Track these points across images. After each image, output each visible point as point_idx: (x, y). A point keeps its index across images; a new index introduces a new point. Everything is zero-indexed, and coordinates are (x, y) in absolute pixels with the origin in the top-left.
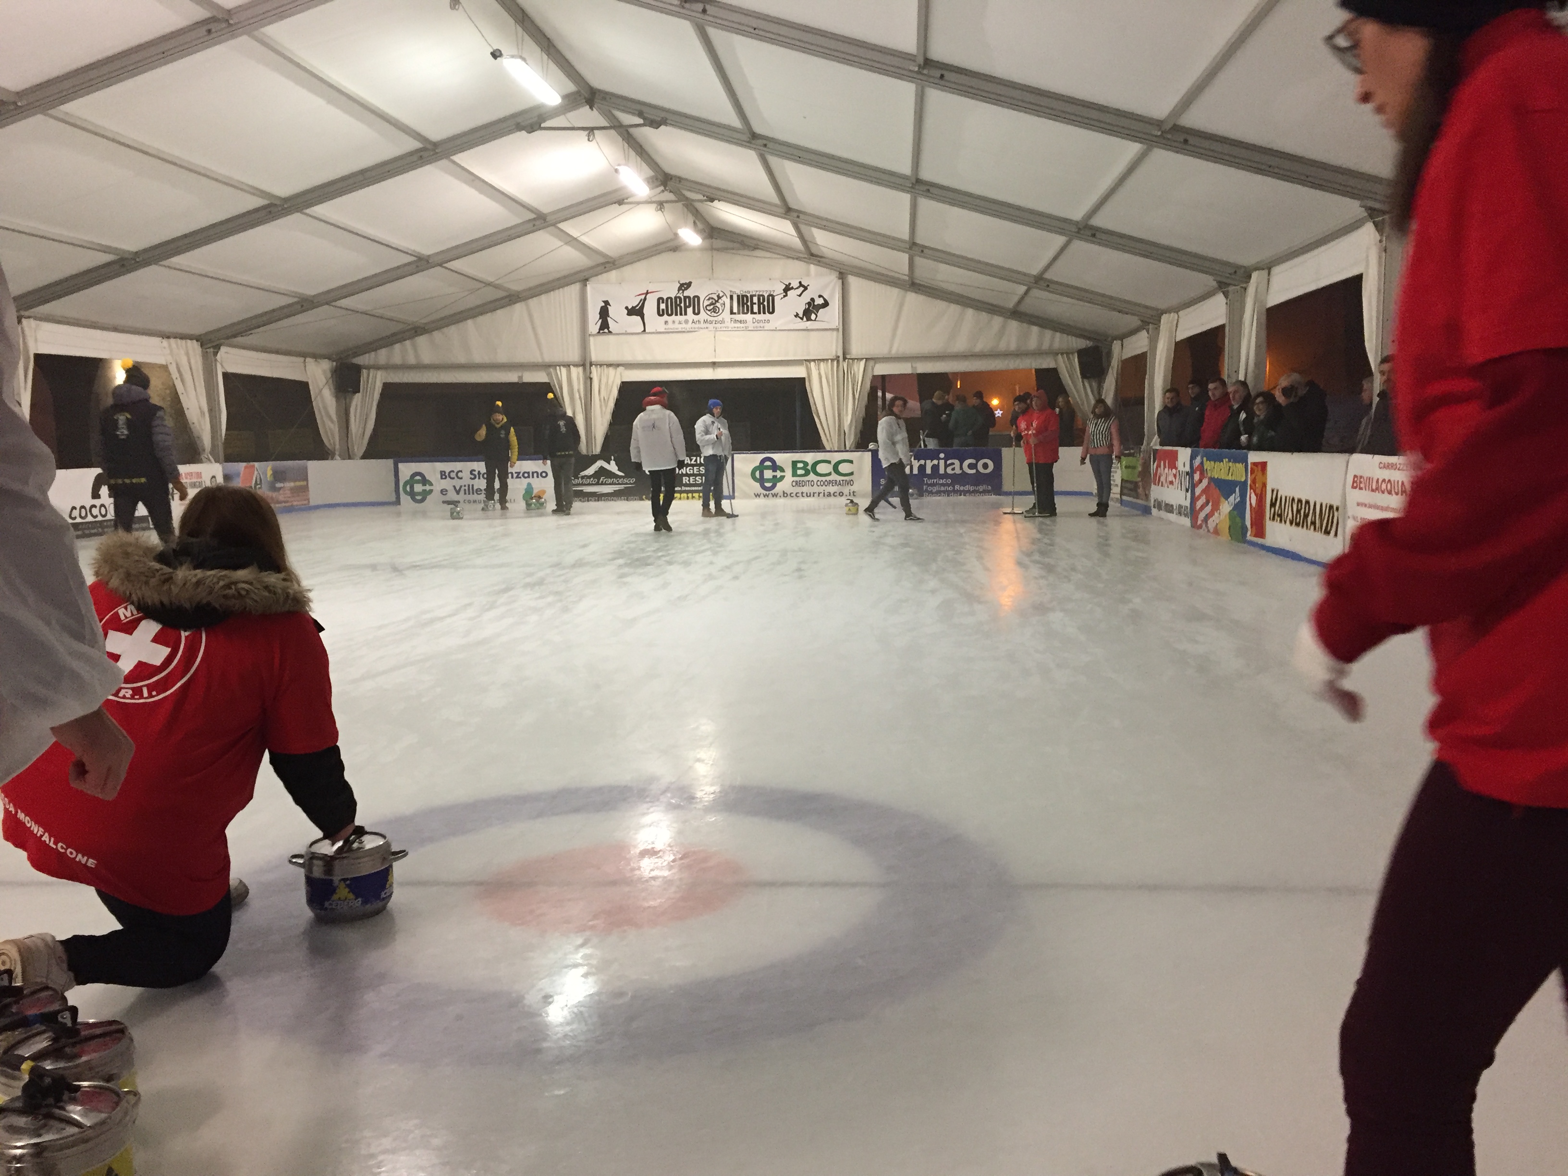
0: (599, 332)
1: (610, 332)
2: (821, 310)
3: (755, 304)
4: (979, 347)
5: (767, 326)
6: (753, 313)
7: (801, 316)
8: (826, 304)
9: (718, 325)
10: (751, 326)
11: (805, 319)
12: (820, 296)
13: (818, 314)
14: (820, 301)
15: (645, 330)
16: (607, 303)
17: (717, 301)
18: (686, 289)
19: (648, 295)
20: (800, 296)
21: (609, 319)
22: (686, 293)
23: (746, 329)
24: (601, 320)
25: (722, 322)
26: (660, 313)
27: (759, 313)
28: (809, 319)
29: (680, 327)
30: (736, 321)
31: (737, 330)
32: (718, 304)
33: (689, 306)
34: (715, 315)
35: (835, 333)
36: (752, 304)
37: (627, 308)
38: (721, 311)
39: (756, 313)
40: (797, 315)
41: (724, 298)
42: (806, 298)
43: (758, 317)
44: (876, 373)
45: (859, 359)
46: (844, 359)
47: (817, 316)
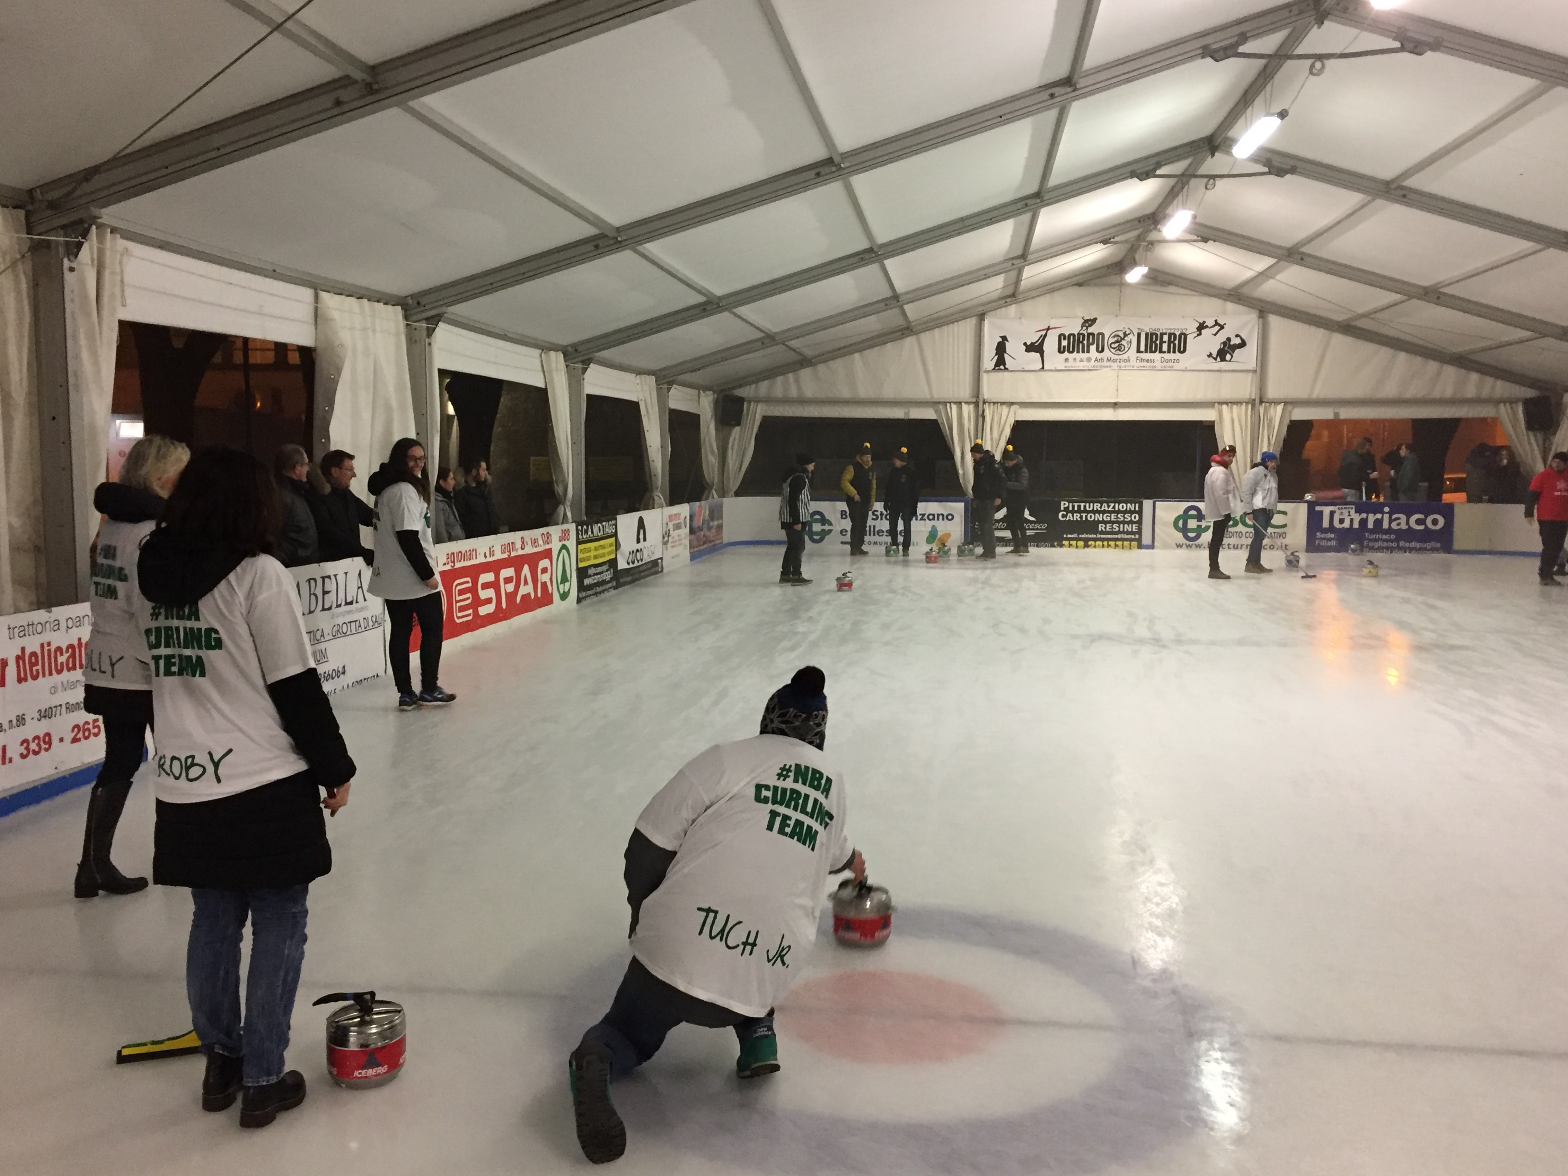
0: (994, 369)
1: (1006, 369)
2: (1237, 351)
3: (1165, 342)
5: (1176, 366)
6: (1161, 352)
7: (1215, 356)
8: (1243, 344)
9: (1123, 364)
10: (1158, 364)
11: (1218, 359)
13: (1234, 355)
14: (1238, 341)
15: (1043, 368)
16: (1004, 338)
17: (1123, 339)
18: (1091, 325)
19: (1049, 332)
20: (1215, 335)
21: (1006, 355)
22: (1090, 330)
23: (1154, 369)
24: (997, 357)
25: (1128, 360)
26: (1061, 351)
27: (1169, 352)
28: (1223, 359)
29: (1081, 365)
30: (1142, 360)
31: (1143, 369)
32: (1123, 342)
33: (1093, 344)
34: (1120, 353)
35: (1250, 375)
36: (1162, 342)
37: (1025, 344)
38: (1126, 349)
39: (1164, 352)
40: (1210, 355)
41: (1130, 336)
42: (1222, 337)
43: (1167, 356)
44: (1294, 418)
45: (1276, 402)
46: (1261, 402)
47: (1232, 356)
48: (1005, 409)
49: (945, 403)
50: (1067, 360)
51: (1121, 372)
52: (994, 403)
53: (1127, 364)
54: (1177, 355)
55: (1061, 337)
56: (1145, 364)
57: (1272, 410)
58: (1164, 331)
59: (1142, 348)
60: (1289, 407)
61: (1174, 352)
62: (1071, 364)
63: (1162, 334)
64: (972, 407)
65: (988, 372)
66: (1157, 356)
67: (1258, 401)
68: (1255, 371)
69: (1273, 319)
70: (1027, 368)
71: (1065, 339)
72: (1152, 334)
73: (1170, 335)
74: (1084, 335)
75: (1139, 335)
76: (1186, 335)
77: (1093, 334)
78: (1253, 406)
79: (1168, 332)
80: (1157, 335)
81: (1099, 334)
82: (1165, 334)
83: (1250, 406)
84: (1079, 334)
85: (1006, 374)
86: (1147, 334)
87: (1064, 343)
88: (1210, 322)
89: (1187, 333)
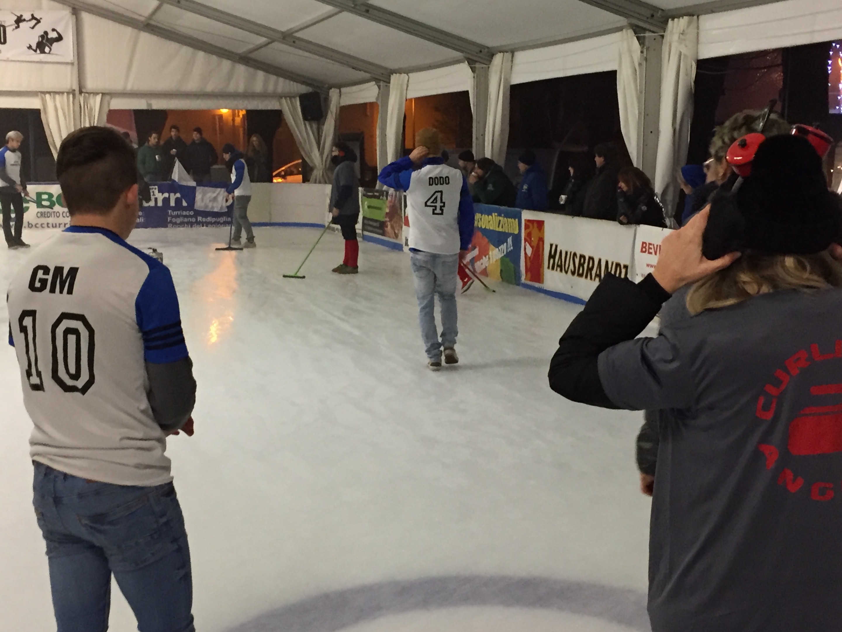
2: (55, 45)
7: (34, 47)
8: (60, 38)
11: (38, 51)
12: (54, 30)
14: (54, 35)
20: (33, 28)
28: (43, 52)
35: (69, 67)
40: (30, 47)
42: (40, 30)
44: (112, 108)
45: (96, 94)
47: (51, 49)
57: (91, 100)
60: (107, 98)
67: (77, 92)
68: (72, 64)
69: (86, 17)
76: (4, 27)
78: (74, 95)
83: (71, 96)
89: (6, 25)
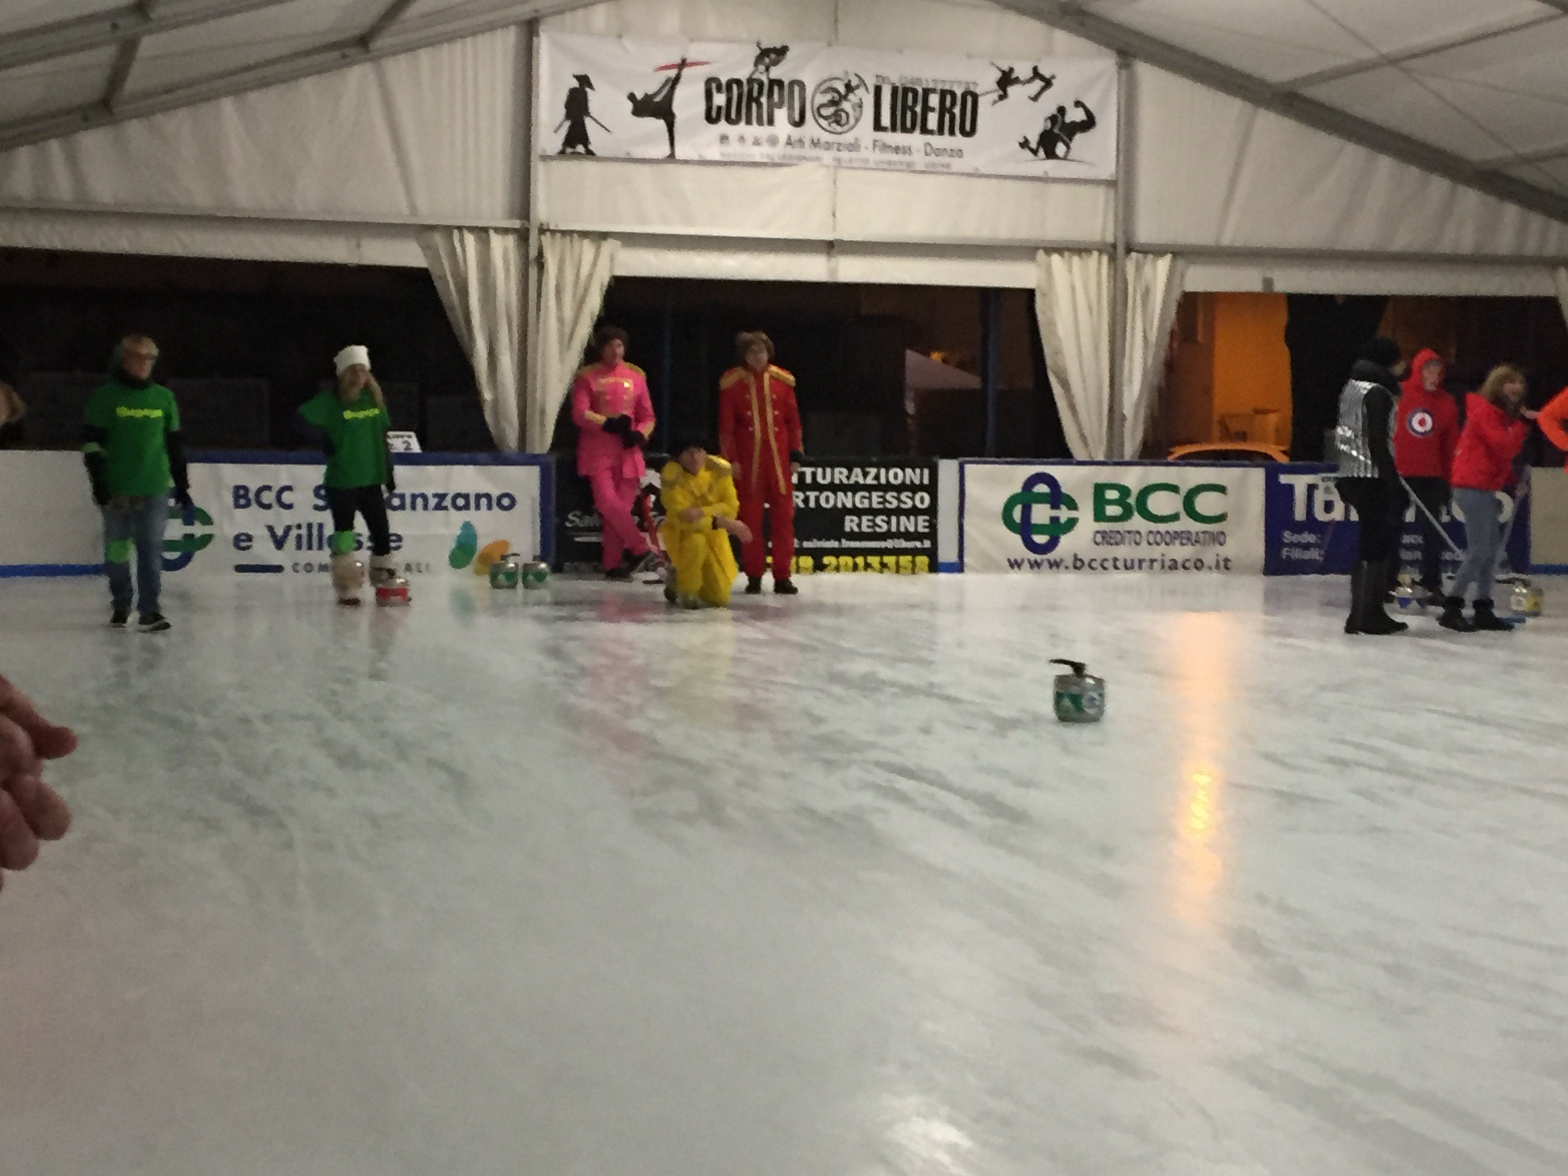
0: (562, 152)
1: (590, 153)
2: (1079, 138)
3: (933, 110)
4: (1400, 243)
5: (957, 164)
6: (925, 130)
7: (1033, 145)
8: (1089, 123)
9: (845, 155)
10: (919, 159)
11: (1042, 153)
12: (1078, 104)
13: (1072, 145)
14: (1076, 115)
15: (672, 156)
16: (584, 81)
17: (845, 97)
18: (775, 63)
19: (686, 72)
20: (1035, 98)
21: (588, 121)
22: (776, 73)
23: (910, 169)
24: (568, 124)
25: (854, 147)
26: (711, 117)
27: (941, 131)
28: (1051, 154)
29: (758, 153)
30: (886, 147)
31: (889, 167)
32: (846, 105)
33: (780, 105)
34: (839, 129)
36: (926, 109)
37: (632, 97)
38: (852, 121)
39: (931, 132)
40: (1025, 144)
41: (860, 92)
42: (1048, 104)
43: (937, 141)
44: (1190, 287)
45: (1158, 251)
46: (1129, 250)
47: (1068, 147)
48: (588, 248)
49: (448, 230)
50: (724, 138)
51: (843, 174)
52: (564, 233)
53: (854, 155)
54: (958, 140)
55: (711, 85)
56: (893, 157)
57: (1147, 269)
58: (931, 86)
59: (886, 121)
60: (1181, 263)
61: (952, 132)
62: (734, 150)
63: (927, 92)
64: (511, 241)
65: (545, 158)
66: (916, 139)
67: (1121, 249)
68: (1111, 184)
69: (1145, 72)
70: (638, 153)
71: (719, 90)
72: (906, 90)
73: (943, 94)
74: (761, 84)
75: (878, 90)
76: (975, 97)
77: (780, 83)
78: (1113, 259)
79: (939, 87)
80: (915, 92)
81: (792, 83)
82: (933, 91)
83: (1105, 259)
84: (750, 81)
85: (589, 167)
86: (895, 90)
87: (720, 99)
88: (1023, 71)
89: (978, 91)
